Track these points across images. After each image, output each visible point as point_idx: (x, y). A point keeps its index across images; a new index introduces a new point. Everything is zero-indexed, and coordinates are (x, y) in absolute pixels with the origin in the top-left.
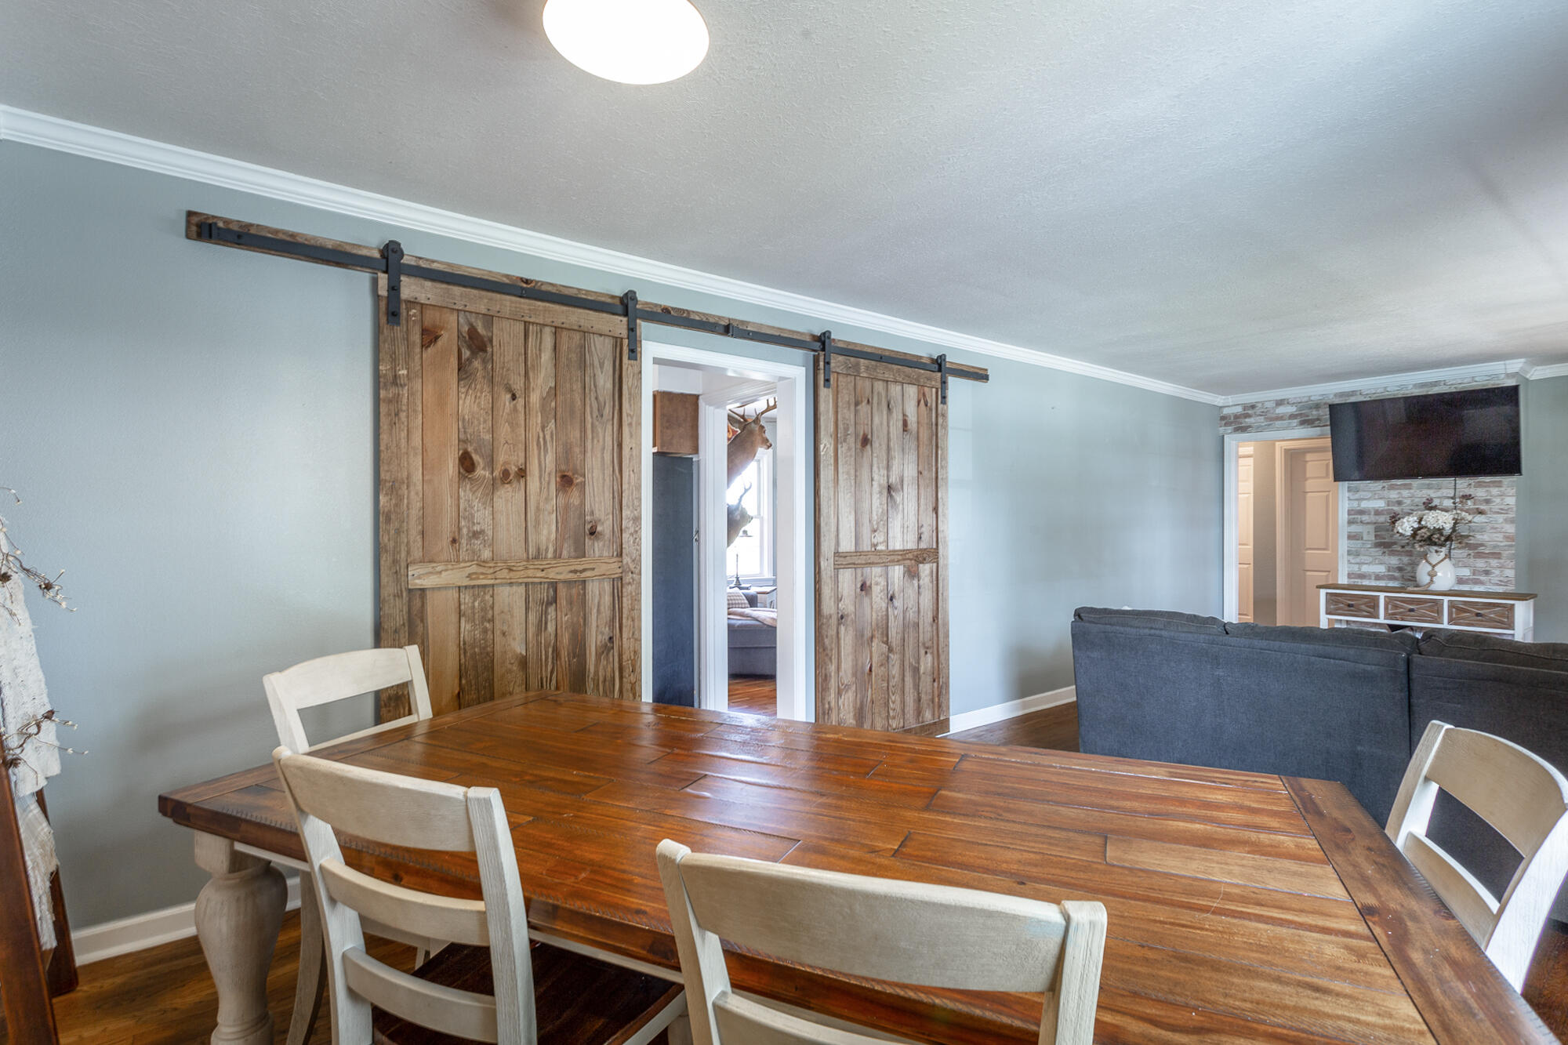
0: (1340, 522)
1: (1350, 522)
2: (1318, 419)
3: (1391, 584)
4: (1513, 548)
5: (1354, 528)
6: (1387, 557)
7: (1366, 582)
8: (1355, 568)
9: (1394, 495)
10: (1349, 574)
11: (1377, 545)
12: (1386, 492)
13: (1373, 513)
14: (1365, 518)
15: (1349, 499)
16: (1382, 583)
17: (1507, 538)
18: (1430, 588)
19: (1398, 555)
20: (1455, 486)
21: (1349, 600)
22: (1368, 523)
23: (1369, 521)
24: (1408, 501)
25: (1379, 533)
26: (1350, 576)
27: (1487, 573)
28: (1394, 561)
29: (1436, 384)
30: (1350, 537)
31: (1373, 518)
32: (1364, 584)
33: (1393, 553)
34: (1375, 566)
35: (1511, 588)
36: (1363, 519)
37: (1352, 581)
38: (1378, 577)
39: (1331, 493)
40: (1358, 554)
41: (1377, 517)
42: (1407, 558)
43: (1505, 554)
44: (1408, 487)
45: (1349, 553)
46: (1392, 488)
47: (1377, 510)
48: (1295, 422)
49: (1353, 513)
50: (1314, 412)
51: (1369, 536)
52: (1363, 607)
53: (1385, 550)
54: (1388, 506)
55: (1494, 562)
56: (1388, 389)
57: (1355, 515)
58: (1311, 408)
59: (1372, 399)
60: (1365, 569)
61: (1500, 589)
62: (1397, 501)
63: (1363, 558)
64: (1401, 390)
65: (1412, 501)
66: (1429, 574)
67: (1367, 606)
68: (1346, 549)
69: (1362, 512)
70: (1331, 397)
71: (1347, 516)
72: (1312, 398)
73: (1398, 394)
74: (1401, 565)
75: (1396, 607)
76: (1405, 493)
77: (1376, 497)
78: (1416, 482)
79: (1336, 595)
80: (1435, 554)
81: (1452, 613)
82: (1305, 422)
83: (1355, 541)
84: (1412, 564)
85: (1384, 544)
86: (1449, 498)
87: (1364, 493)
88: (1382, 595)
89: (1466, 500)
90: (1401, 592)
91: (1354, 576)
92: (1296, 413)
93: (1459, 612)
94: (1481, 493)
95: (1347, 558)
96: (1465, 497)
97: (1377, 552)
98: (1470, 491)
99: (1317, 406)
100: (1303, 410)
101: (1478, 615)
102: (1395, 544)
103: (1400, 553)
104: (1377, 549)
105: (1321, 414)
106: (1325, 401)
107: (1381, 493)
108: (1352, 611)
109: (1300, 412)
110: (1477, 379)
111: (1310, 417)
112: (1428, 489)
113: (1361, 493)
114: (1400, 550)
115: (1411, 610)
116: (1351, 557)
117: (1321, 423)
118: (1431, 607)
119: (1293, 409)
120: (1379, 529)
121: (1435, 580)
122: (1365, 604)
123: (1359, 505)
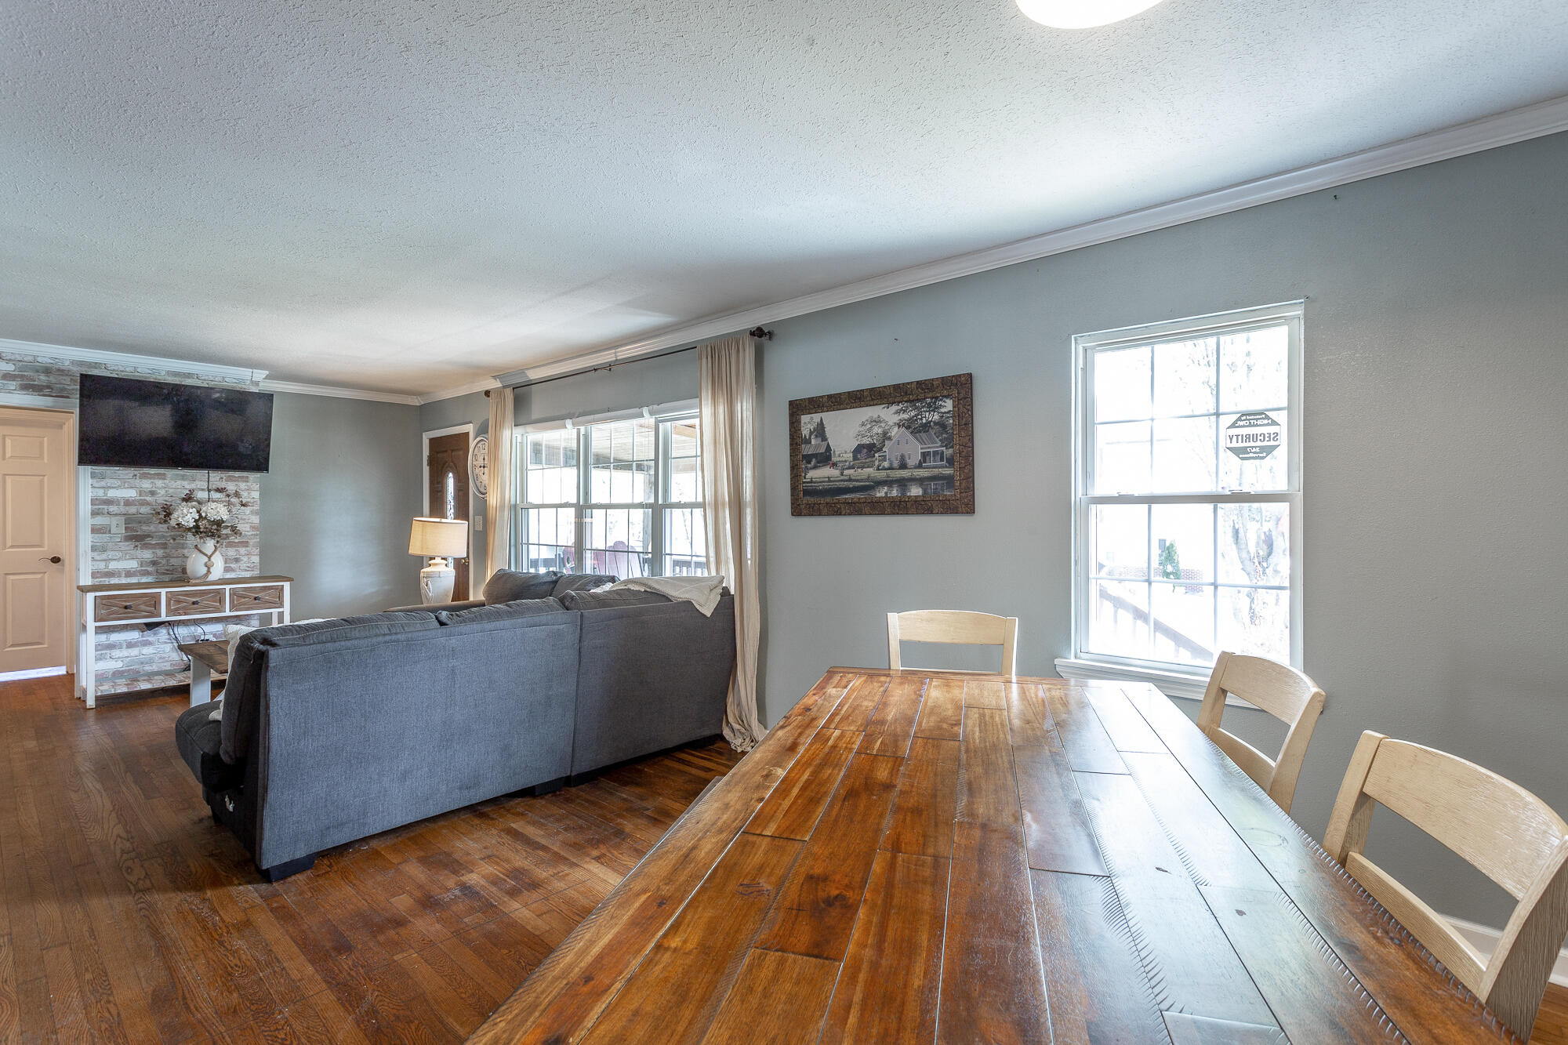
0: (81, 513)
1: (94, 514)
2: (48, 387)
3: (144, 580)
4: (258, 537)
5: (100, 521)
6: (139, 551)
7: (114, 581)
8: (102, 566)
9: (146, 484)
10: (93, 574)
11: (128, 538)
12: (138, 481)
13: (122, 504)
14: (113, 509)
15: (93, 487)
16: (134, 580)
17: (253, 528)
18: (208, 579)
19: (152, 548)
20: (209, 478)
21: (125, 601)
22: (116, 515)
23: (118, 512)
24: (162, 492)
25: (130, 525)
26: (94, 575)
27: (237, 560)
28: (147, 555)
29: (189, 375)
30: (95, 530)
31: (122, 509)
32: (112, 582)
33: (146, 546)
34: (125, 562)
35: (256, 573)
36: (111, 510)
37: (97, 581)
38: (129, 574)
39: (46, 478)
40: (104, 550)
41: (127, 508)
42: (162, 551)
43: (251, 542)
44: (163, 477)
45: (94, 549)
46: (144, 476)
47: (128, 500)
48: (12, 385)
49: (97, 502)
50: (43, 377)
51: (118, 527)
52: (143, 607)
53: (137, 543)
54: (140, 495)
55: (243, 550)
56: (139, 370)
57: (100, 506)
58: (37, 371)
59: (120, 377)
60: (113, 566)
61: (248, 575)
62: (150, 491)
63: (111, 554)
64: (153, 374)
65: (166, 492)
66: (206, 565)
67: (147, 606)
68: (90, 544)
69: (109, 502)
70: (67, 363)
71: (90, 507)
72: (39, 359)
73: (149, 378)
74: (155, 559)
75: (179, 602)
76: (159, 483)
77: (126, 486)
78: (170, 473)
79: (109, 597)
80: (210, 545)
81: (233, 600)
82: (29, 387)
83: (100, 535)
84: (167, 557)
85: (136, 537)
86: (203, 490)
87: (112, 481)
88: (163, 591)
89: (221, 492)
90: (185, 586)
91: (98, 575)
92: (14, 373)
93: (239, 598)
94: (231, 487)
95: (90, 554)
96: (219, 490)
97: (127, 546)
98: (222, 485)
99: (47, 371)
100: (25, 371)
101: (255, 599)
102: (149, 536)
103: (153, 546)
104: (127, 543)
105: (54, 381)
106: (57, 367)
107: (132, 481)
108: (129, 613)
109: (20, 373)
110: (227, 380)
111: (36, 383)
112: (183, 479)
113: (107, 480)
114: (154, 542)
115: (194, 603)
116: (96, 554)
117: (62, 394)
118: (215, 596)
119: (10, 368)
120: (130, 521)
121: (211, 570)
122: (144, 603)
123: (105, 494)
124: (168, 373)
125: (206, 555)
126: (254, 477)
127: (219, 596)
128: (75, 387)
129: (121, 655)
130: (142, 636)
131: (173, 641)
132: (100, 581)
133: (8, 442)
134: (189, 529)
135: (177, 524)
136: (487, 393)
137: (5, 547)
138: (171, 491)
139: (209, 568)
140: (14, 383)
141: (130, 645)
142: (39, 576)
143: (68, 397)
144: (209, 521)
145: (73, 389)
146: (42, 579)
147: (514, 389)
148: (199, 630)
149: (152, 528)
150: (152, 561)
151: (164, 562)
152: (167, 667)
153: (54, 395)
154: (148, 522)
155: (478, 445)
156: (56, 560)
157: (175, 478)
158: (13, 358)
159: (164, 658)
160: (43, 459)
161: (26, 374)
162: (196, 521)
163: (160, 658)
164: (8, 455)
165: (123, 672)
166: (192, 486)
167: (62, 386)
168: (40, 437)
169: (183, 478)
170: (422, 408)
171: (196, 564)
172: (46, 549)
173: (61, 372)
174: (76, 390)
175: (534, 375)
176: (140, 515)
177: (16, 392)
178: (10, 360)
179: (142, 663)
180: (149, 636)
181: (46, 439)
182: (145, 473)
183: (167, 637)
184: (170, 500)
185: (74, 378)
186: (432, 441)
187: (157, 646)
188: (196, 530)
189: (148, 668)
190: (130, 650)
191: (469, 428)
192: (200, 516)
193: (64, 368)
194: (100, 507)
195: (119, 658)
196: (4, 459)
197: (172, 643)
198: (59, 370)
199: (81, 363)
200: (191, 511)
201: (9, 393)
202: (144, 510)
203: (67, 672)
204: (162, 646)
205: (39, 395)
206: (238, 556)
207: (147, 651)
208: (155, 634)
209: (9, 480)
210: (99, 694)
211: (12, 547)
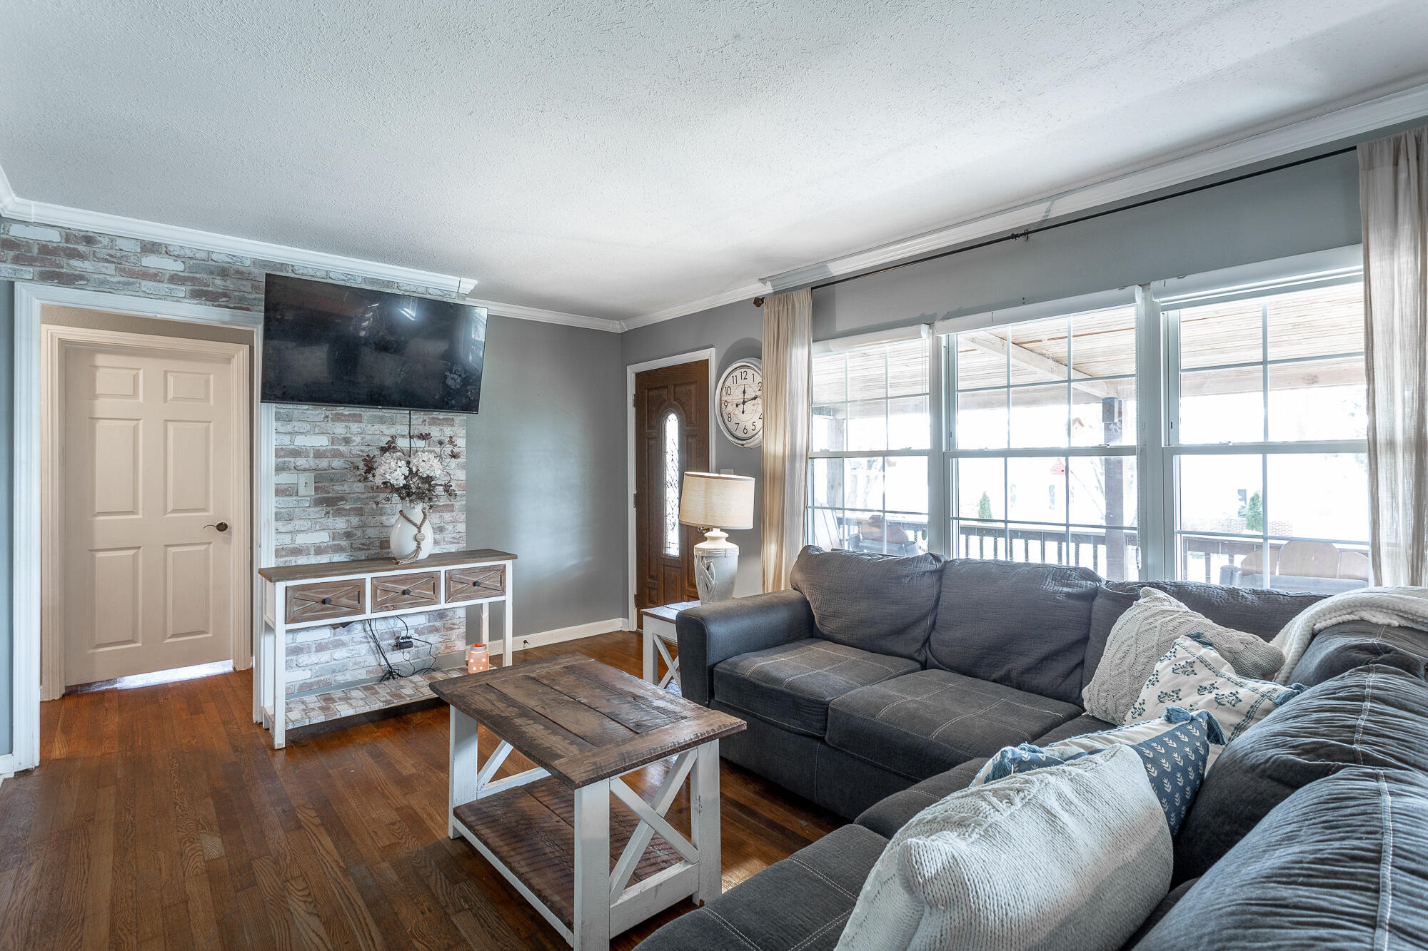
0: (264, 468)
1: (280, 469)
2: (225, 295)
3: (340, 560)
4: (466, 497)
5: (286, 478)
6: (331, 520)
7: (302, 560)
8: (287, 540)
9: (340, 429)
10: (277, 551)
11: (319, 502)
12: (330, 424)
13: (312, 455)
14: (301, 462)
15: (278, 433)
16: (324, 559)
17: (459, 486)
18: (418, 559)
19: (345, 515)
20: (409, 421)
21: (322, 593)
22: (305, 470)
23: (307, 466)
24: (357, 439)
25: (321, 485)
26: (280, 554)
27: (444, 529)
28: (340, 524)
29: (388, 284)
30: (281, 491)
31: (312, 463)
32: (300, 563)
33: (339, 513)
34: (315, 534)
36: (298, 464)
37: (282, 562)
38: (319, 551)
39: (212, 424)
40: (290, 518)
41: (318, 461)
42: (357, 519)
43: (458, 505)
44: (358, 419)
45: (278, 517)
46: (338, 418)
47: (319, 450)
48: (181, 290)
49: (282, 453)
50: (218, 282)
51: (307, 489)
52: (344, 601)
53: (329, 509)
54: (333, 444)
55: (450, 516)
57: (287, 456)
58: (212, 273)
60: (301, 539)
61: (453, 548)
62: (344, 438)
63: (298, 524)
65: (363, 439)
66: (415, 539)
67: (349, 598)
68: (274, 510)
69: (296, 453)
71: (274, 459)
72: (214, 257)
74: (350, 530)
75: (386, 591)
76: (355, 427)
77: (317, 431)
78: (368, 413)
79: (304, 588)
80: (417, 511)
81: (450, 586)
82: (202, 294)
83: (285, 498)
84: (363, 526)
85: (328, 502)
86: (403, 436)
87: (300, 424)
88: (368, 577)
89: (424, 439)
90: (394, 570)
91: (284, 553)
92: (183, 274)
93: (457, 584)
94: (435, 432)
95: (273, 524)
96: (423, 437)
97: (316, 512)
98: (425, 430)
99: (224, 272)
100: (196, 272)
101: (475, 584)
102: (342, 499)
103: (346, 513)
104: (318, 509)
105: (232, 287)
106: (235, 267)
107: (323, 424)
108: (327, 609)
109: (191, 275)
110: (430, 291)
111: (210, 289)
112: (382, 423)
113: (295, 424)
114: (348, 507)
115: (404, 593)
116: (280, 523)
117: (242, 305)
118: (427, 583)
119: (178, 267)
120: (321, 478)
121: (422, 546)
122: (346, 595)
123: (292, 442)
124: (365, 279)
125: (415, 525)
126: (460, 418)
127: (432, 580)
128: (257, 296)
129: (309, 662)
130: (335, 635)
131: (370, 640)
132: (286, 561)
133: (170, 379)
134: (397, 490)
135: (384, 483)
136: (758, 302)
137: (165, 512)
138: (368, 437)
139: (419, 543)
140: (183, 288)
141: (321, 648)
142: (203, 548)
143: (248, 309)
144: (421, 478)
145: (255, 299)
146: (207, 551)
147: (812, 289)
148: (400, 624)
149: (346, 488)
150: (345, 533)
151: (359, 533)
152: (362, 676)
153: (232, 306)
154: (342, 480)
155: (734, 374)
156: (222, 527)
157: (373, 420)
158: (182, 253)
159: (359, 663)
160: (209, 402)
161: (198, 276)
162: (406, 478)
163: (355, 664)
164: (170, 395)
165: (312, 684)
166: (392, 431)
167: (241, 294)
168: (206, 374)
169: (382, 420)
170: (624, 336)
171: (402, 538)
172: (211, 513)
173: (241, 275)
174: (259, 300)
175: (839, 269)
176: (333, 471)
177: (185, 300)
178: (178, 256)
179: (334, 672)
180: (343, 635)
181: (212, 376)
182: (339, 414)
183: (363, 634)
184: (367, 450)
185: (256, 283)
186: (639, 376)
187: (351, 648)
188: (405, 492)
189: (341, 678)
190: (320, 654)
191: (710, 355)
192: (411, 471)
193: (243, 269)
194: (286, 459)
195: (307, 666)
196: (165, 401)
197: (369, 642)
198: (238, 272)
199: (264, 264)
200: (400, 464)
201: (177, 301)
202: (337, 463)
203: (234, 669)
204: (357, 647)
205: (213, 305)
206: (442, 525)
207: (340, 654)
208: (349, 631)
209: (171, 426)
210: (290, 727)
211: (174, 511)
